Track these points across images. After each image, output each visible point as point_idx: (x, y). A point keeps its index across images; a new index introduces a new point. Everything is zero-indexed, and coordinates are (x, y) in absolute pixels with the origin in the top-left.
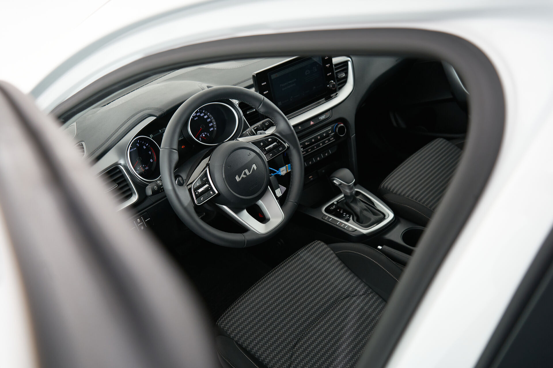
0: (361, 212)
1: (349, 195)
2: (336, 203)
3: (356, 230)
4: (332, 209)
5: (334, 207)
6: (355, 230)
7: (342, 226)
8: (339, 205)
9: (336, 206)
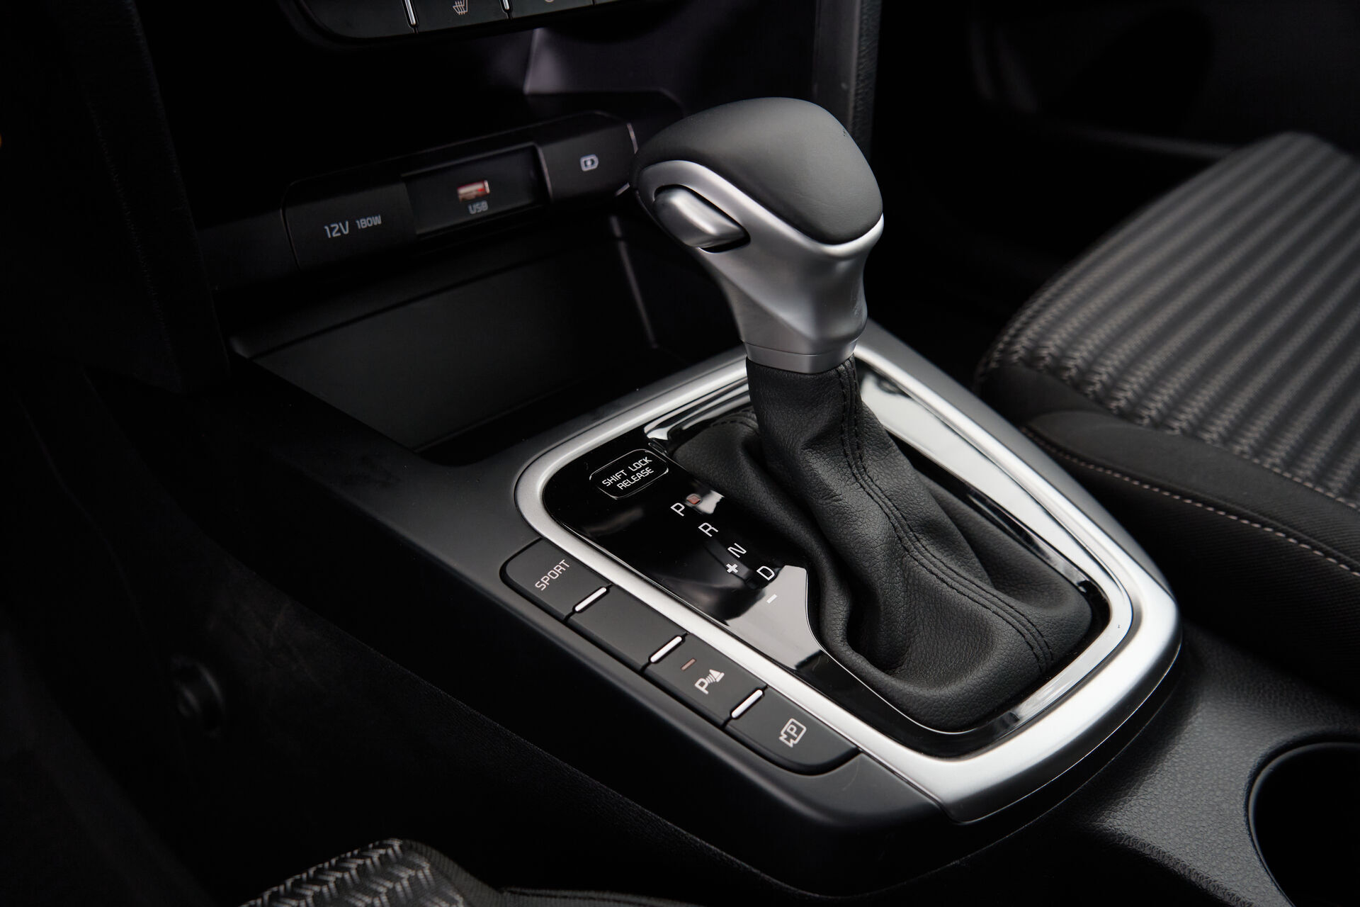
0: (897, 550)
1: (803, 363)
2: (661, 435)
3: (856, 751)
4: (624, 485)
5: (642, 469)
6: (842, 751)
7: (702, 685)
8: (684, 453)
9: (656, 465)
